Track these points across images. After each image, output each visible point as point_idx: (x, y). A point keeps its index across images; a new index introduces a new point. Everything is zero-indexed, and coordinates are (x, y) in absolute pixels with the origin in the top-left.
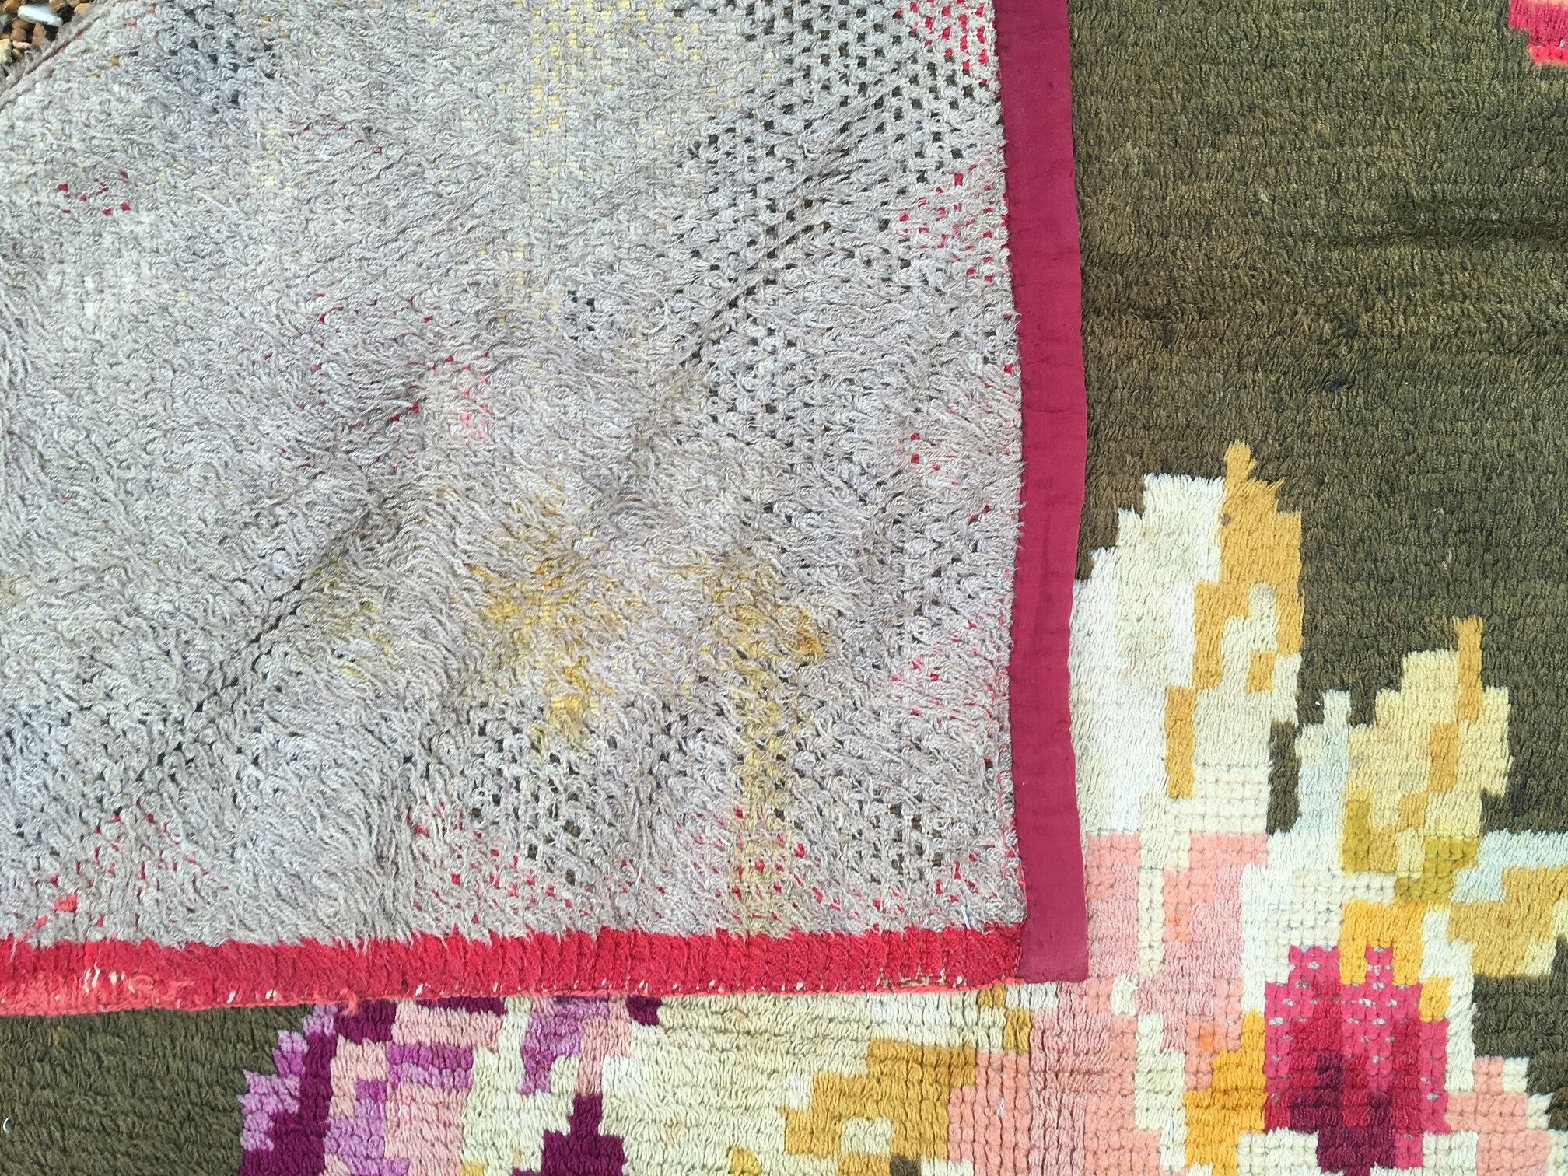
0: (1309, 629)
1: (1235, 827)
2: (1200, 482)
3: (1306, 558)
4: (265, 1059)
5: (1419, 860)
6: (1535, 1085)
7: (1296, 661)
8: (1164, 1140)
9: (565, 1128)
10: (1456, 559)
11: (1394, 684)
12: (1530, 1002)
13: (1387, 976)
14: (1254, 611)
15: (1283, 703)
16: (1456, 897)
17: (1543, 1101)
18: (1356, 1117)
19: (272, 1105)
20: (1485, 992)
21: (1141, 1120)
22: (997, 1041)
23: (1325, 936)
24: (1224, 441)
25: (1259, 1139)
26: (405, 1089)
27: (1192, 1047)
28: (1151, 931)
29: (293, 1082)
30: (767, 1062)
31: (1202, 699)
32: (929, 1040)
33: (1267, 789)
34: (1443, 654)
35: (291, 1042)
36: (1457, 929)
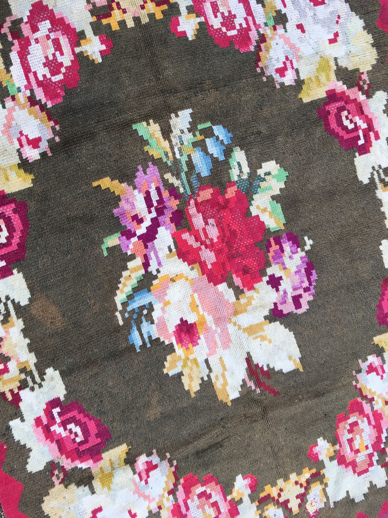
0: (213, 386)
1: (212, 357)
2: (233, 399)
3: (216, 395)
4: (316, 281)
5: (188, 363)
6: (164, 342)
7: (213, 382)
8: (207, 315)
9: (279, 287)
10: (198, 404)
11: (200, 384)
12: (168, 352)
13: (185, 347)
14: (221, 386)
15: (213, 376)
16: (182, 361)
17: (162, 340)
18: (184, 328)
19: (313, 276)
20: (174, 351)
21: (211, 317)
22: (232, 319)
23: (195, 348)
24: (232, 405)
25: (196, 321)
26: (299, 284)
27: (208, 328)
28: (218, 340)
29: (312, 280)
30: (259, 304)
31: (222, 371)
32: (240, 315)
33: (210, 363)
34: (196, 391)
35: (314, 284)
36: (180, 357)
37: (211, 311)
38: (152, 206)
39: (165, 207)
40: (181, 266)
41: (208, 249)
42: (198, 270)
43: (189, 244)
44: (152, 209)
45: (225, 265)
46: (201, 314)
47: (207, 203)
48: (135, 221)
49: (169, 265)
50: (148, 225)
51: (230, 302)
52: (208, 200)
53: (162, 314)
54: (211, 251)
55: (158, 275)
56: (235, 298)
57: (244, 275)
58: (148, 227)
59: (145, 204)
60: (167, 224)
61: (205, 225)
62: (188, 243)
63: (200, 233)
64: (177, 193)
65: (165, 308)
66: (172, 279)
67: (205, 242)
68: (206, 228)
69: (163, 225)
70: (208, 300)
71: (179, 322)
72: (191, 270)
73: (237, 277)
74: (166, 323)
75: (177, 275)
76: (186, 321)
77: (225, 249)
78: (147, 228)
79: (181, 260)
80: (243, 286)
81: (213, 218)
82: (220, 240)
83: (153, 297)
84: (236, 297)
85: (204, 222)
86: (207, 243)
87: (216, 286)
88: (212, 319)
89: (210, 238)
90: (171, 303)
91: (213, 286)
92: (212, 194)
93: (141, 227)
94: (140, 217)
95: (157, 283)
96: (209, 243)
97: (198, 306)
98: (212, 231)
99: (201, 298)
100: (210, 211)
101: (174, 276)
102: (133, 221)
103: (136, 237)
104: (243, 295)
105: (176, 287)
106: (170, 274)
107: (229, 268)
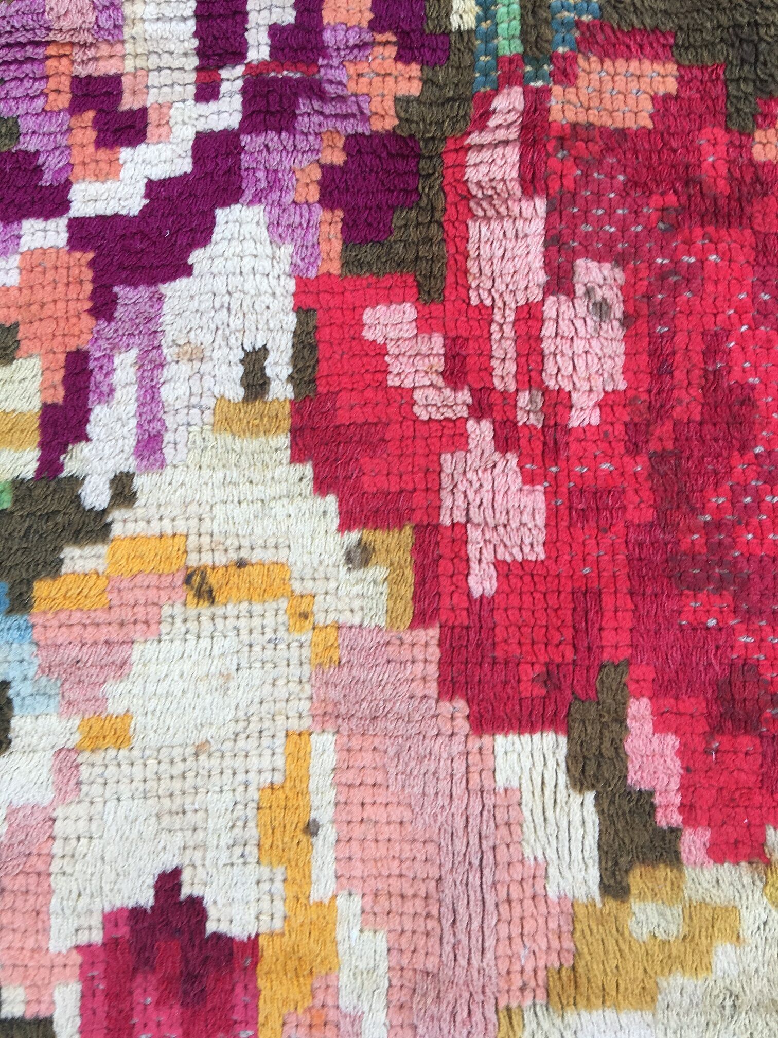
8: (355, 922)
18: (169, 951)
21: (381, 942)
22: (528, 1015)
25: (264, 928)
27: (332, 1015)
30: (759, 985)
32: (597, 1015)
37: (396, 901)
38: (237, 54)
39: (316, 91)
40: (292, 510)
41: (513, 459)
42: (393, 581)
43: (393, 381)
44: (224, 73)
45: (600, 612)
46: (315, 897)
47: (609, 149)
48: (90, 115)
49: (206, 472)
50: (159, 173)
51: (552, 895)
52: (623, 133)
53: (46, 796)
54: (529, 479)
55: (116, 515)
56: (594, 874)
57: (716, 729)
58: (163, 183)
59: (191, 25)
60: (288, 199)
61: (548, 290)
62: (387, 372)
63: (496, 336)
64: (424, 19)
65: (85, 757)
66: (196, 579)
67: (510, 400)
68: (550, 309)
69: (257, 198)
70: (396, 813)
71: (146, 898)
72: (349, 559)
73: (662, 723)
74: (55, 867)
75: (241, 564)
76: (196, 907)
77: (632, 499)
78: (153, 188)
79: (308, 470)
80: (682, 808)
81: (620, 260)
82: (620, 428)
83: (27, 650)
84: (603, 870)
85: (548, 265)
86: (521, 418)
87: (486, 739)
88: (383, 967)
89: (551, 384)
90: (137, 743)
91: (463, 726)
92: (662, 103)
93: (111, 171)
94: (128, 103)
95: (90, 565)
96: (536, 421)
97: (311, 829)
98: (579, 346)
99: (350, 777)
100: (610, 212)
101: (221, 559)
102: (76, 108)
103: (63, 222)
104: (663, 872)
105: (205, 643)
106: (193, 541)
107: (624, 638)
